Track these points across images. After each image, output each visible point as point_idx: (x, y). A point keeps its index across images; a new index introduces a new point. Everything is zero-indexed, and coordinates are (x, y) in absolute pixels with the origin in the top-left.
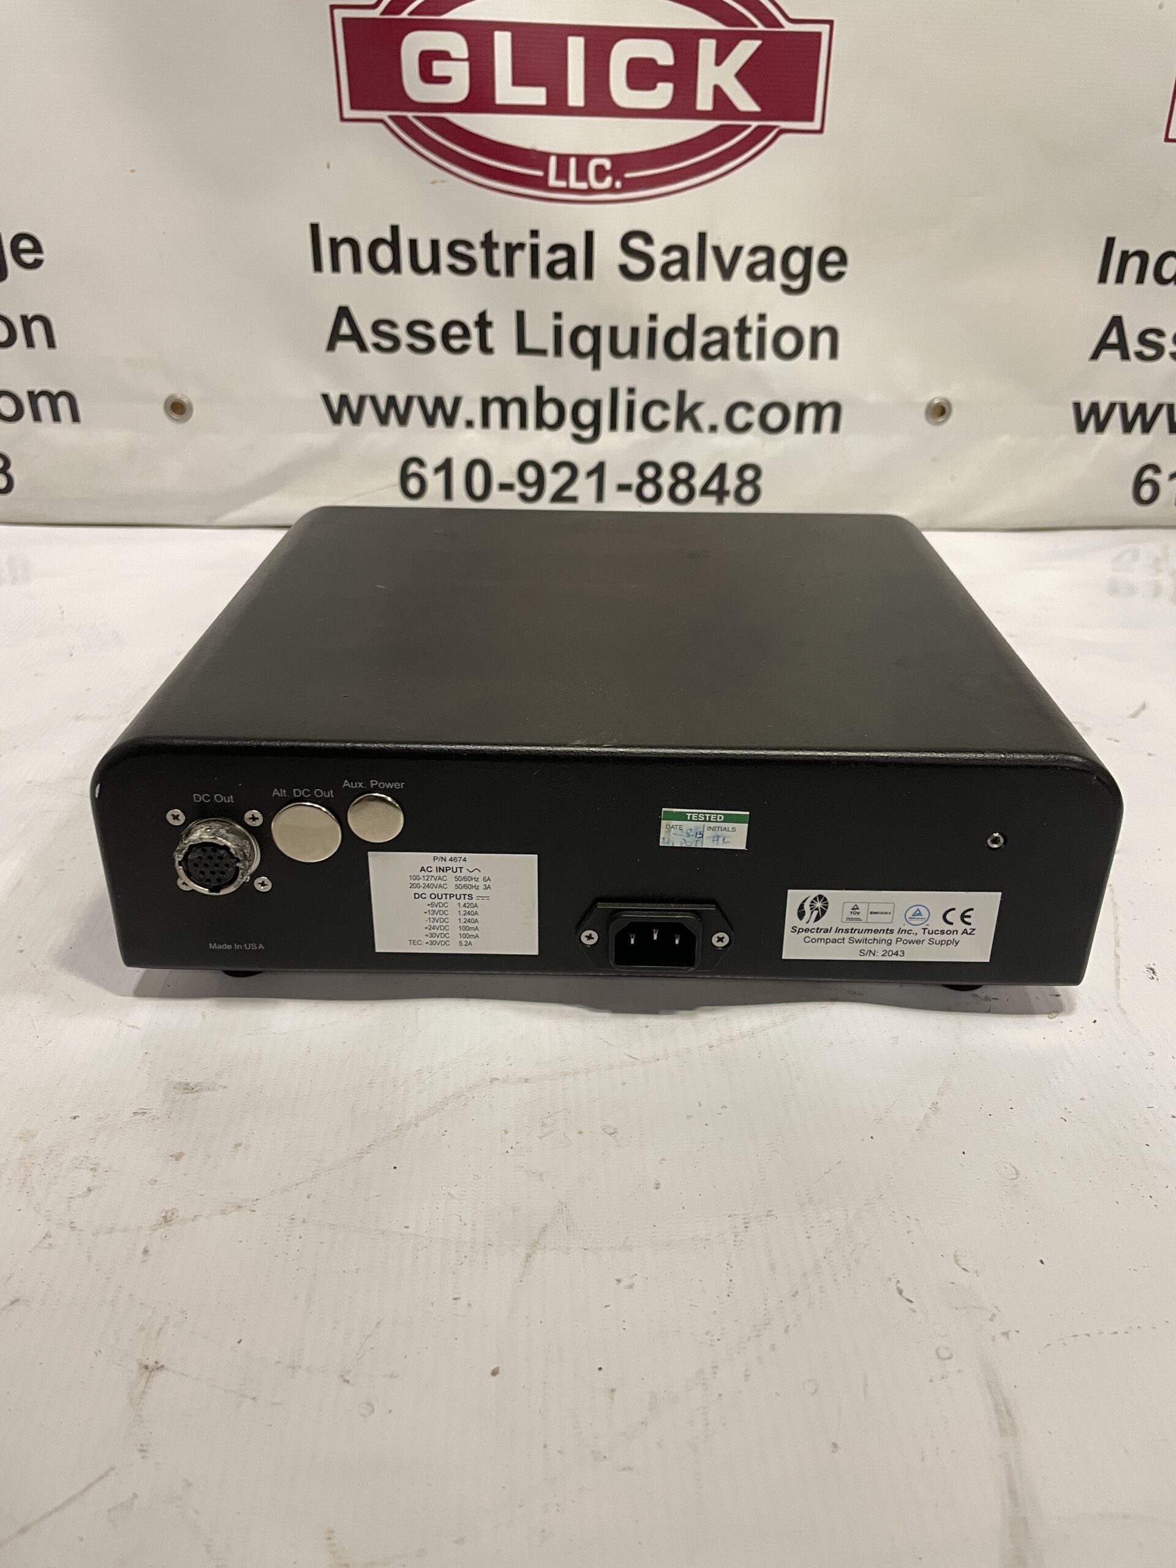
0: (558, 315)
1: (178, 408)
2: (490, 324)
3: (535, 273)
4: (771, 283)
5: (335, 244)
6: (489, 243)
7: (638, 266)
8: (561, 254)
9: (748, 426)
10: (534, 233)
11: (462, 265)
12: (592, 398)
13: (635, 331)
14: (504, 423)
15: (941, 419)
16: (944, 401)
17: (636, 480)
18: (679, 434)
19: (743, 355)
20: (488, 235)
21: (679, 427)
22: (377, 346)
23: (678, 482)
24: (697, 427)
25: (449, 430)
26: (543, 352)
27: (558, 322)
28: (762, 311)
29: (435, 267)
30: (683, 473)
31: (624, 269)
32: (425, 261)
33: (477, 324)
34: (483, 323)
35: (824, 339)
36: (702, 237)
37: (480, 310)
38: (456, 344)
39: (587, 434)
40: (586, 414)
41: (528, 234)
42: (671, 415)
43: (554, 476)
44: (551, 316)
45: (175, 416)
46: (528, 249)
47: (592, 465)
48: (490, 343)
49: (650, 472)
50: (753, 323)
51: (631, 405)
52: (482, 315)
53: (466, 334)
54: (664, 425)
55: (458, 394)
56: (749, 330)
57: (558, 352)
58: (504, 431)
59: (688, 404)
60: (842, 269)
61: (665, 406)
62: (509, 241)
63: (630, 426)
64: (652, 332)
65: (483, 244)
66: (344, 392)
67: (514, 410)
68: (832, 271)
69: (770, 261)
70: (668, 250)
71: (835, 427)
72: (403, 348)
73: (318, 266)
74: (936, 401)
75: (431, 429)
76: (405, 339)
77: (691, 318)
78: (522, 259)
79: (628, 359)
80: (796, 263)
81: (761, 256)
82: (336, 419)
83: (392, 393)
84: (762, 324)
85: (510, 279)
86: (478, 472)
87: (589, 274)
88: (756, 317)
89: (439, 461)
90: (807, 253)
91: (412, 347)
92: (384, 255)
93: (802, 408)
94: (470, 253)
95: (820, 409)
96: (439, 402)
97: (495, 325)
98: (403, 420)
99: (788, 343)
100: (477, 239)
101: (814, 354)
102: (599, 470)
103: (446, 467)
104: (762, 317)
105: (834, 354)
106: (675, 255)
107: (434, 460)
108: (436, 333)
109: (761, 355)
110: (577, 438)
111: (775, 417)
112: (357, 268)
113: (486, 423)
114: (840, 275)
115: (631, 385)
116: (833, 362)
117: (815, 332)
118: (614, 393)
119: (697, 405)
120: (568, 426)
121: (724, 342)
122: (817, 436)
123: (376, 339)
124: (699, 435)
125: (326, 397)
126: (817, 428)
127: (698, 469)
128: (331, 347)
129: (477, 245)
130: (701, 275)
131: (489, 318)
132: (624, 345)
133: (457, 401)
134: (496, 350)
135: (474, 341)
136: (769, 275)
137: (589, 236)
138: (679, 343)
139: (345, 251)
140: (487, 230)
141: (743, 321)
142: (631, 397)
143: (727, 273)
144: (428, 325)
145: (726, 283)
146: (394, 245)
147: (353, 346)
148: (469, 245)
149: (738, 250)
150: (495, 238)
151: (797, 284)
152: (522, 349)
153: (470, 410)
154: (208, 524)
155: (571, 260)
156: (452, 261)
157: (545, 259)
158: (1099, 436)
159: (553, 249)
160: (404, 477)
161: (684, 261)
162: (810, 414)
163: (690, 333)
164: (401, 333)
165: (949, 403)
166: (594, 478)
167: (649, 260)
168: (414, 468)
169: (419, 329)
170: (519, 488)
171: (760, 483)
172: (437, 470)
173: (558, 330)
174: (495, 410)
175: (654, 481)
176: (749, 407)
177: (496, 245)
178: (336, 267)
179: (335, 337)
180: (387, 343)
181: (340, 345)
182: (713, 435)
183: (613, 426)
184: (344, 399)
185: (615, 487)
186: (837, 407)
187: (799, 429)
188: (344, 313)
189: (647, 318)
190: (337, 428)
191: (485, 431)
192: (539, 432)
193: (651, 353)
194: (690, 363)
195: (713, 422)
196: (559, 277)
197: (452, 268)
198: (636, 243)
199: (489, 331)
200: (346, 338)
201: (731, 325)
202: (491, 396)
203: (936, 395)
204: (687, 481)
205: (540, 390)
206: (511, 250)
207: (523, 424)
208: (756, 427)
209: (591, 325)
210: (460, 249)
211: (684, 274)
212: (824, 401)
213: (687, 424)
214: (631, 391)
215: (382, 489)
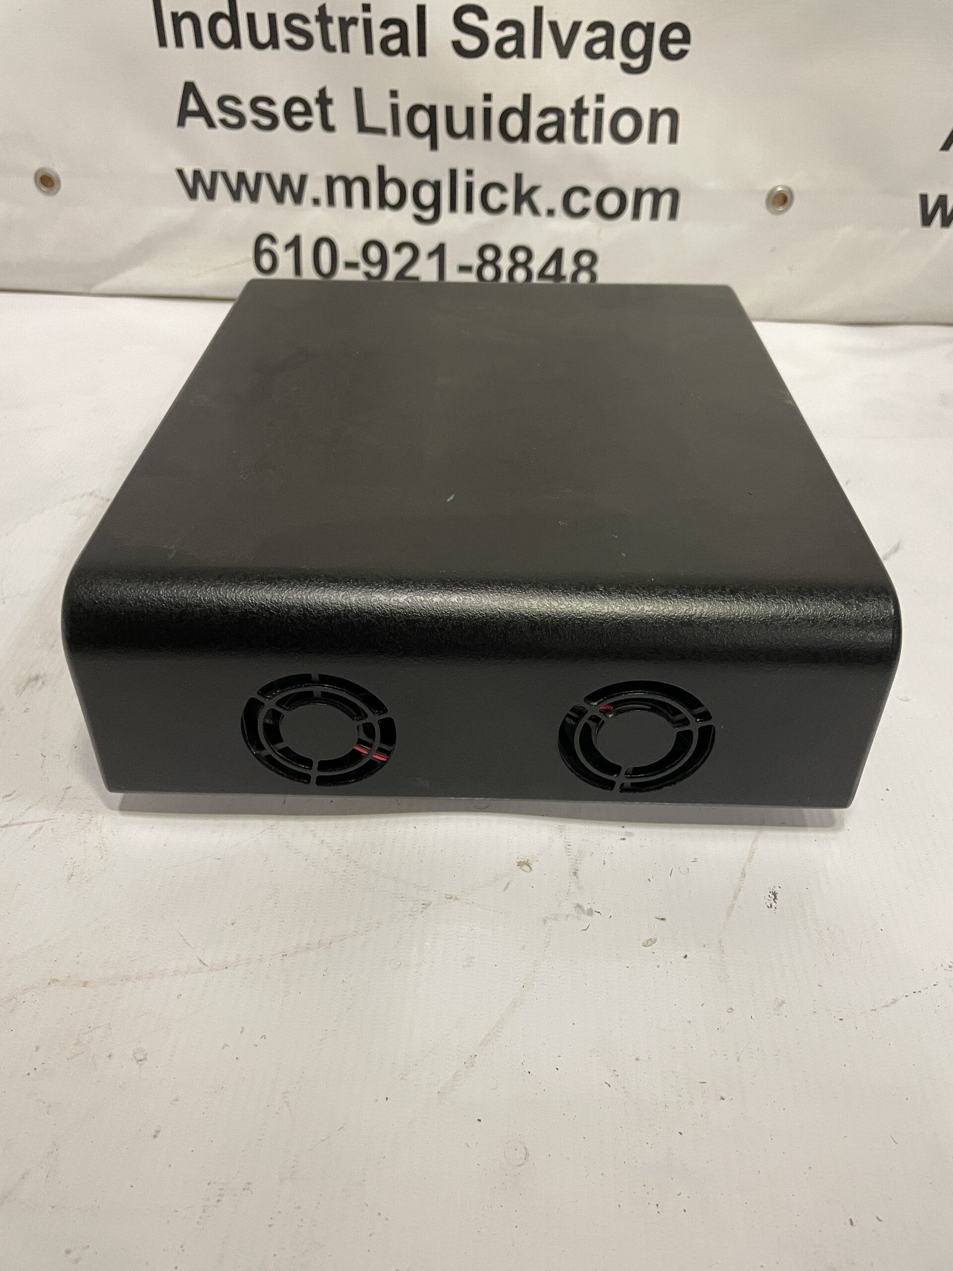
0: (394, 94)
1: (47, 181)
2: (330, 101)
3: (369, 50)
4: (611, 61)
5: (177, 19)
6: (323, 18)
7: (471, 43)
8: (394, 29)
9: (585, 211)
10: (366, 8)
11: (300, 40)
12: (432, 179)
13: (470, 111)
14: (349, 202)
15: (781, 209)
16: (786, 190)
17: (476, 262)
18: (517, 218)
19: (580, 139)
20: (322, 9)
21: (518, 210)
22: (224, 122)
23: (516, 265)
24: (535, 211)
25: (298, 207)
26: (382, 131)
27: (394, 101)
28: (600, 92)
29: (274, 42)
30: (521, 256)
31: (457, 46)
32: (263, 36)
33: (318, 101)
34: (324, 100)
35: (664, 122)
36: (538, 11)
37: (320, 87)
38: (299, 121)
39: (428, 214)
40: (427, 196)
41: (360, 8)
42: (509, 198)
43: (397, 256)
44: (388, 94)
45: (45, 189)
46: (361, 23)
47: (433, 246)
48: (332, 121)
49: (489, 254)
50: (590, 104)
51: (469, 187)
52: (323, 92)
53: (308, 112)
54: (503, 207)
55: (304, 172)
56: (586, 111)
57: (396, 131)
58: (349, 210)
59: (525, 188)
60: (685, 47)
61: (503, 189)
62: (342, 15)
63: (469, 208)
64: (487, 112)
65: (318, 19)
66: (197, 167)
67: (357, 188)
68: (674, 49)
69: (609, 38)
70: (502, 26)
71: (673, 214)
72: (249, 125)
73: (163, 43)
74: (779, 189)
75: (280, 207)
76: (250, 116)
77: (527, 98)
78: (356, 34)
79: (465, 139)
80: (637, 40)
81: (601, 32)
82: (192, 194)
83: (241, 169)
84: (600, 105)
85: (345, 55)
86: (325, 249)
87: (422, 52)
88: (594, 98)
89: (289, 238)
90: (648, 29)
91: (256, 123)
92: (224, 30)
93: (639, 194)
94: (306, 27)
95: (657, 195)
96: (286, 179)
97: (335, 101)
98: (254, 196)
99: (626, 126)
100: (312, 14)
101: (653, 138)
102: (440, 251)
103: (295, 243)
104: (600, 98)
105: (673, 138)
106: (510, 31)
107: (284, 238)
108: (278, 110)
109: (598, 138)
110: (418, 218)
111: (611, 203)
112: (199, 43)
113: (331, 201)
114: (683, 54)
115: (470, 167)
116: (673, 146)
117: (655, 115)
118: (453, 174)
119: (533, 189)
120: (410, 206)
121: (560, 124)
122: (654, 223)
123: (223, 116)
124: (537, 218)
125: (180, 172)
126: (655, 215)
127: (536, 253)
128: (181, 123)
129: (312, 18)
130: (537, 53)
131: (329, 95)
132: (460, 125)
133: (303, 179)
134: (338, 128)
135: (316, 118)
136: (608, 53)
137: (421, 10)
138: (514, 125)
139: (187, 26)
140: (320, 4)
141: (580, 101)
142: (470, 179)
143: (564, 51)
144: (271, 102)
145: (564, 61)
146: (233, 19)
147: (201, 121)
148: (306, 20)
149: (576, 26)
150: (329, 13)
151: (637, 63)
152: (362, 127)
153: (316, 188)
154: (86, 291)
155: (403, 35)
156: (290, 36)
157: (378, 34)
158: (945, 230)
159: (386, 24)
160: (258, 253)
161: (519, 38)
162: (647, 200)
163: (525, 114)
164: (245, 108)
165: (791, 192)
166: (435, 259)
167: (482, 36)
168: (266, 244)
169: (262, 105)
170: (364, 267)
171: (597, 268)
172: (287, 247)
173: (395, 108)
174: (339, 188)
175: (494, 263)
176: (586, 192)
177: (330, 20)
178: (179, 43)
179: (184, 114)
180: (233, 120)
181: (189, 120)
182: (550, 219)
183: (453, 207)
184: (197, 174)
185: (455, 268)
186: (675, 194)
187: (636, 215)
188: (190, 88)
189: (481, 97)
190: (193, 203)
191: (331, 209)
192: (381, 212)
193: (487, 135)
194: (525, 145)
195: (551, 207)
196: (393, 53)
197: (290, 42)
198: (470, 18)
199: (330, 108)
200: (194, 114)
201: (567, 106)
202: (335, 174)
203: (779, 184)
204: (525, 265)
205: (381, 169)
206: (345, 24)
207: (367, 203)
208: (593, 211)
209: (427, 104)
210: (296, 23)
211: (519, 52)
212: (661, 188)
213: (525, 207)
214: (469, 172)
215: (237, 263)
